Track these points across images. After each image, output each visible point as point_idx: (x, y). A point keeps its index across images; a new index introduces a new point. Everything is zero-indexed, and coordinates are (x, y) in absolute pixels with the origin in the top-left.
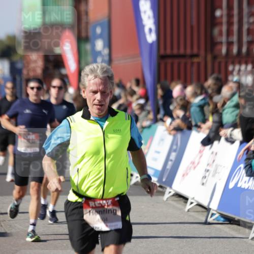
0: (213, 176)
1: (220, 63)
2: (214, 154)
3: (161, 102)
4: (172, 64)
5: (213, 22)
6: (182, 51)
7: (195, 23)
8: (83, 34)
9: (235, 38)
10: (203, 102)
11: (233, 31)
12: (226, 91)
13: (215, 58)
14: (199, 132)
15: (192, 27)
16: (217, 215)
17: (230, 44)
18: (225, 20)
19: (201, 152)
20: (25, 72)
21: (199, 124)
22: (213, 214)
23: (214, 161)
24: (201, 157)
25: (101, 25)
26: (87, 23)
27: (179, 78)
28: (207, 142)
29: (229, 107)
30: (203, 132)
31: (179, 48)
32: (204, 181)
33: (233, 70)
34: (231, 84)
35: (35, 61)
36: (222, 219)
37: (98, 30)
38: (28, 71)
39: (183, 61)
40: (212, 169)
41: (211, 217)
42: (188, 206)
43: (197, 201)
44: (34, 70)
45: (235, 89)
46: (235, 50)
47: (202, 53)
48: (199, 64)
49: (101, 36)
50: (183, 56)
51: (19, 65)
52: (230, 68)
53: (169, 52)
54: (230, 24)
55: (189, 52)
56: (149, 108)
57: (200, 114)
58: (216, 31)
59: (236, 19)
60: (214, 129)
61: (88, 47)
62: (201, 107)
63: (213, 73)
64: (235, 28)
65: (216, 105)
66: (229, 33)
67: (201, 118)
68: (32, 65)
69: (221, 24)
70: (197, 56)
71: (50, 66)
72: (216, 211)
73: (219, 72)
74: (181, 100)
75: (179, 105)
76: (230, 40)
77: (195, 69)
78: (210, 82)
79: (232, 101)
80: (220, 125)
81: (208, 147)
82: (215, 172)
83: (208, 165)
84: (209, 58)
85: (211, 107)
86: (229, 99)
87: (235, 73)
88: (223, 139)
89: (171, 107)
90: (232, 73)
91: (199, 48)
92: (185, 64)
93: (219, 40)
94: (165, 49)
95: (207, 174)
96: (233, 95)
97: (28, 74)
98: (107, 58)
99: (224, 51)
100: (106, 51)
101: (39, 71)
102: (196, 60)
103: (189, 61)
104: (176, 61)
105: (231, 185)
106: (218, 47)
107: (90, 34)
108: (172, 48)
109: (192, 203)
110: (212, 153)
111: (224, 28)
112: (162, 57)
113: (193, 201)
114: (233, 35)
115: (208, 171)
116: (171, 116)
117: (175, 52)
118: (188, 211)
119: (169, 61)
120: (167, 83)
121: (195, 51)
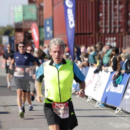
0: (99, 86)
1: (102, 37)
2: (100, 77)
3: (76, 54)
4: (81, 37)
5: (98, 19)
6: (85, 32)
7: (90, 19)
8: (41, 24)
9: (108, 26)
10: (94, 54)
11: (107, 23)
12: (104, 49)
13: (99, 34)
14: (93, 67)
15: (89, 21)
16: (101, 104)
17: (106, 28)
18: (104, 18)
19: (93, 76)
20: (15, 41)
21: (93, 64)
22: (99, 104)
23: (99, 80)
24: (94, 78)
25: (49, 20)
26: (43, 19)
27: (84, 43)
28: (96, 72)
29: (106, 56)
30: (95, 67)
31: (83, 30)
32: (95, 89)
33: (108, 40)
34: (106, 46)
35: (20, 37)
36: (103, 105)
37: (48, 23)
38: (17, 41)
39: (85, 36)
40: (98, 84)
41: (98, 104)
42: (88, 100)
43: (92, 98)
44: (20, 40)
45: (108, 49)
46: (108, 31)
47: (94, 32)
48: (92, 37)
49: (49, 25)
50: (86, 34)
51: (13, 38)
52: (106, 39)
53: (79, 32)
54: (106, 19)
55: (88, 32)
56: (70, 57)
57: (93, 59)
58: (100, 23)
59: (108, 17)
60: (99, 66)
61: (43, 30)
62: (94, 56)
63: (99, 41)
64: (108, 21)
65: (100, 55)
66: (106, 23)
67: (94, 61)
68: (19, 38)
69: (102, 19)
70: (92, 34)
71: (27, 39)
72: (100, 102)
73: (102, 41)
74: (85, 53)
75: (84, 55)
76: (106, 26)
77: (91, 39)
78: (97, 45)
79: (107, 54)
80: (102, 64)
81: (97, 74)
82: (100, 85)
83: (97, 82)
84: (97, 34)
85: (98, 56)
86: (106, 53)
87: (108, 41)
88: (103, 70)
89: (80, 57)
90: (107, 41)
91: (92, 30)
92: (87, 37)
93: (101, 26)
94: (77, 31)
95: (97, 86)
96: (108, 51)
97: (17, 42)
98: (52, 35)
99: (103, 31)
100: (51, 32)
101: (22, 41)
102: (91, 35)
103: (88, 36)
104: (82, 36)
105: (107, 91)
106: (101, 30)
107: (44, 24)
108: (80, 31)
109: (90, 99)
110: (99, 76)
111: (104, 21)
112: (76, 34)
113: (90, 98)
114: (107, 24)
115: (97, 84)
116: (80, 60)
117: (82, 32)
118: (88, 102)
119: (79, 36)
120: (79, 46)
121: (91, 32)
